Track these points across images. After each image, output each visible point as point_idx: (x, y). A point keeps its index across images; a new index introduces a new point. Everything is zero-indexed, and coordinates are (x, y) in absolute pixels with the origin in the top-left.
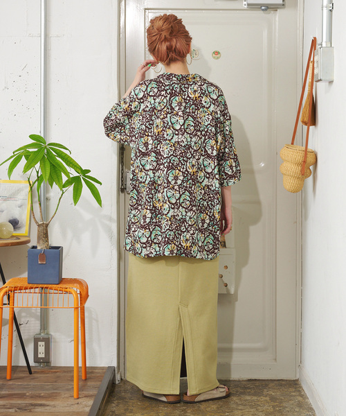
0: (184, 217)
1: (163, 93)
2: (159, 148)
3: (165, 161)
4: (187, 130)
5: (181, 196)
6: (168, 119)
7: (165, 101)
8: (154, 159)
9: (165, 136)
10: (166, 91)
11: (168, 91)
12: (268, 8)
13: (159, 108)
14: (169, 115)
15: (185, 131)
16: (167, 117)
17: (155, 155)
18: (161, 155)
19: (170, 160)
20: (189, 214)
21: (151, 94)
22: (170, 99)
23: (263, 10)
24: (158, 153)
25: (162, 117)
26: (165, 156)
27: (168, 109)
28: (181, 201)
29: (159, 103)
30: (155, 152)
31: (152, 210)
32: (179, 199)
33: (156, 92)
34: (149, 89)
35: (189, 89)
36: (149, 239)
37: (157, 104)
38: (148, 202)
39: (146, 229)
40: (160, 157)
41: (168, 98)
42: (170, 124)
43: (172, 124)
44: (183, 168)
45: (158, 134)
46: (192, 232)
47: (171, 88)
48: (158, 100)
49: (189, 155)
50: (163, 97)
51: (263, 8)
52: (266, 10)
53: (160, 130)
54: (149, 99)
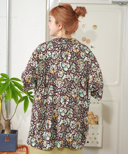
0: (69, 124)
1: (57, 49)
2: (55, 82)
3: (59, 90)
4: (72, 72)
5: (67, 111)
6: (60, 65)
7: (58, 54)
8: (52, 89)
9: (58, 75)
10: (58, 48)
11: (60, 48)
12: (123, 4)
13: (54, 58)
14: (60, 63)
15: (71, 72)
16: (59, 64)
17: (52, 87)
18: (56, 87)
19: (62, 90)
20: (72, 122)
21: (49, 49)
22: (61, 53)
23: (120, 5)
24: (54, 86)
25: (56, 63)
26: (59, 88)
27: (60, 58)
28: (68, 114)
29: (54, 55)
30: (53, 85)
31: (52, 120)
32: (67, 113)
33: (52, 48)
34: (48, 47)
35: (73, 47)
36: (51, 138)
37: (53, 56)
38: (50, 116)
39: (49, 132)
40: (55, 88)
41: (60, 52)
42: (61, 68)
43: (63, 68)
44: (69, 95)
45: (54, 74)
46: (73, 133)
47: (61, 46)
48: (53, 53)
49: (72, 87)
50: (57, 52)
51: (120, 4)
52: (121, 4)
53: (55, 72)
54: (48, 52)
